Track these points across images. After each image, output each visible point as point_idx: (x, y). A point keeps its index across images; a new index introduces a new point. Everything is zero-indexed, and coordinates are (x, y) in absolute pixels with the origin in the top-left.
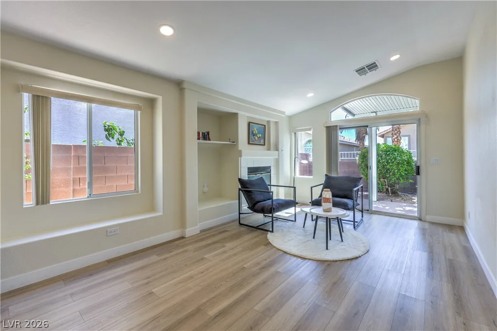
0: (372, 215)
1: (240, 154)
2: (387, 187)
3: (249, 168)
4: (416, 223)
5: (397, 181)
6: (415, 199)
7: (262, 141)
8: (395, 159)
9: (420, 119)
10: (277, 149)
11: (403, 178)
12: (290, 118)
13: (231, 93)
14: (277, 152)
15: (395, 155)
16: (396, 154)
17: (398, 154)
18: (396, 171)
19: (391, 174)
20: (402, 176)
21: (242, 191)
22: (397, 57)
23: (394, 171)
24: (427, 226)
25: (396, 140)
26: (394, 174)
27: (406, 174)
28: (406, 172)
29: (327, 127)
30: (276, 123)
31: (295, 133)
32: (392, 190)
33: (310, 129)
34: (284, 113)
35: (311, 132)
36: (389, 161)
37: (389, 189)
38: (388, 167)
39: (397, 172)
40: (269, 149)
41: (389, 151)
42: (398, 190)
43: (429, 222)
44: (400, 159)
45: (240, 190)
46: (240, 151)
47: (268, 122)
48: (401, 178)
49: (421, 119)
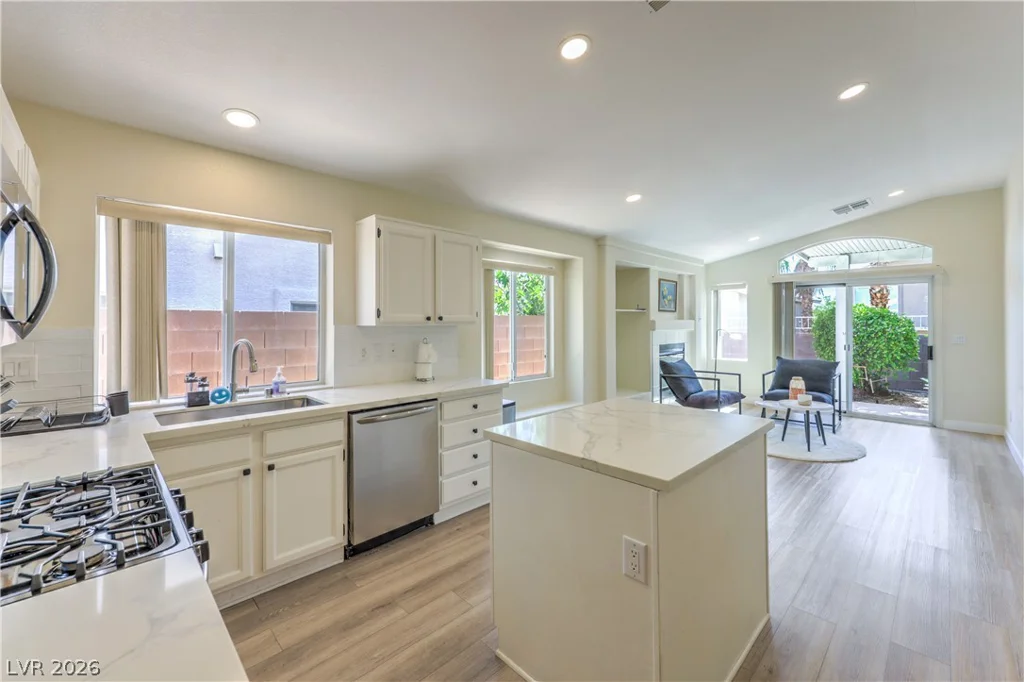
0: (853, 419)
1: (652, 326)
2: (867, 379)
3: (661, 346)
4: (927, 430)
5: (885, 369)
6: (921, 400)
7: (673, 305)
8: (884, 331)
9: (933, 277)
10: (692, 316)
11: (897, 365)
12: (708, 266)
13: (652, 244)
14: (693, 321)
15: (882, 325)
16: (884, 323)
17: (888, 324)
18: (886, 352)
19: (876, 357)
20: (895, 360)
21: (664, 378)
22: (900, 192)
23: (881, 353)
24: (945, 433)
25: (879, 295)
26: (881, 357)
27: (902, 358)
28: (904, 355)
29: (774, 284)
30: (691, 277)
31: (716, 292)
32: (875, 384)
33: (743, 286)
34: (701, 261)
35: (744, 291)
36: (873, 335)
37: (871, 382)
38: (870, 345)
39: (888, 354)
40: (681, 317)
41: (872, 318)
42: (886, 384)
43: (949, 430)
44: (891, 331)
45: (662, 376)
46: (654, 322)
47: (680, 275)
48: (894, 365)
49: (936, 277)
